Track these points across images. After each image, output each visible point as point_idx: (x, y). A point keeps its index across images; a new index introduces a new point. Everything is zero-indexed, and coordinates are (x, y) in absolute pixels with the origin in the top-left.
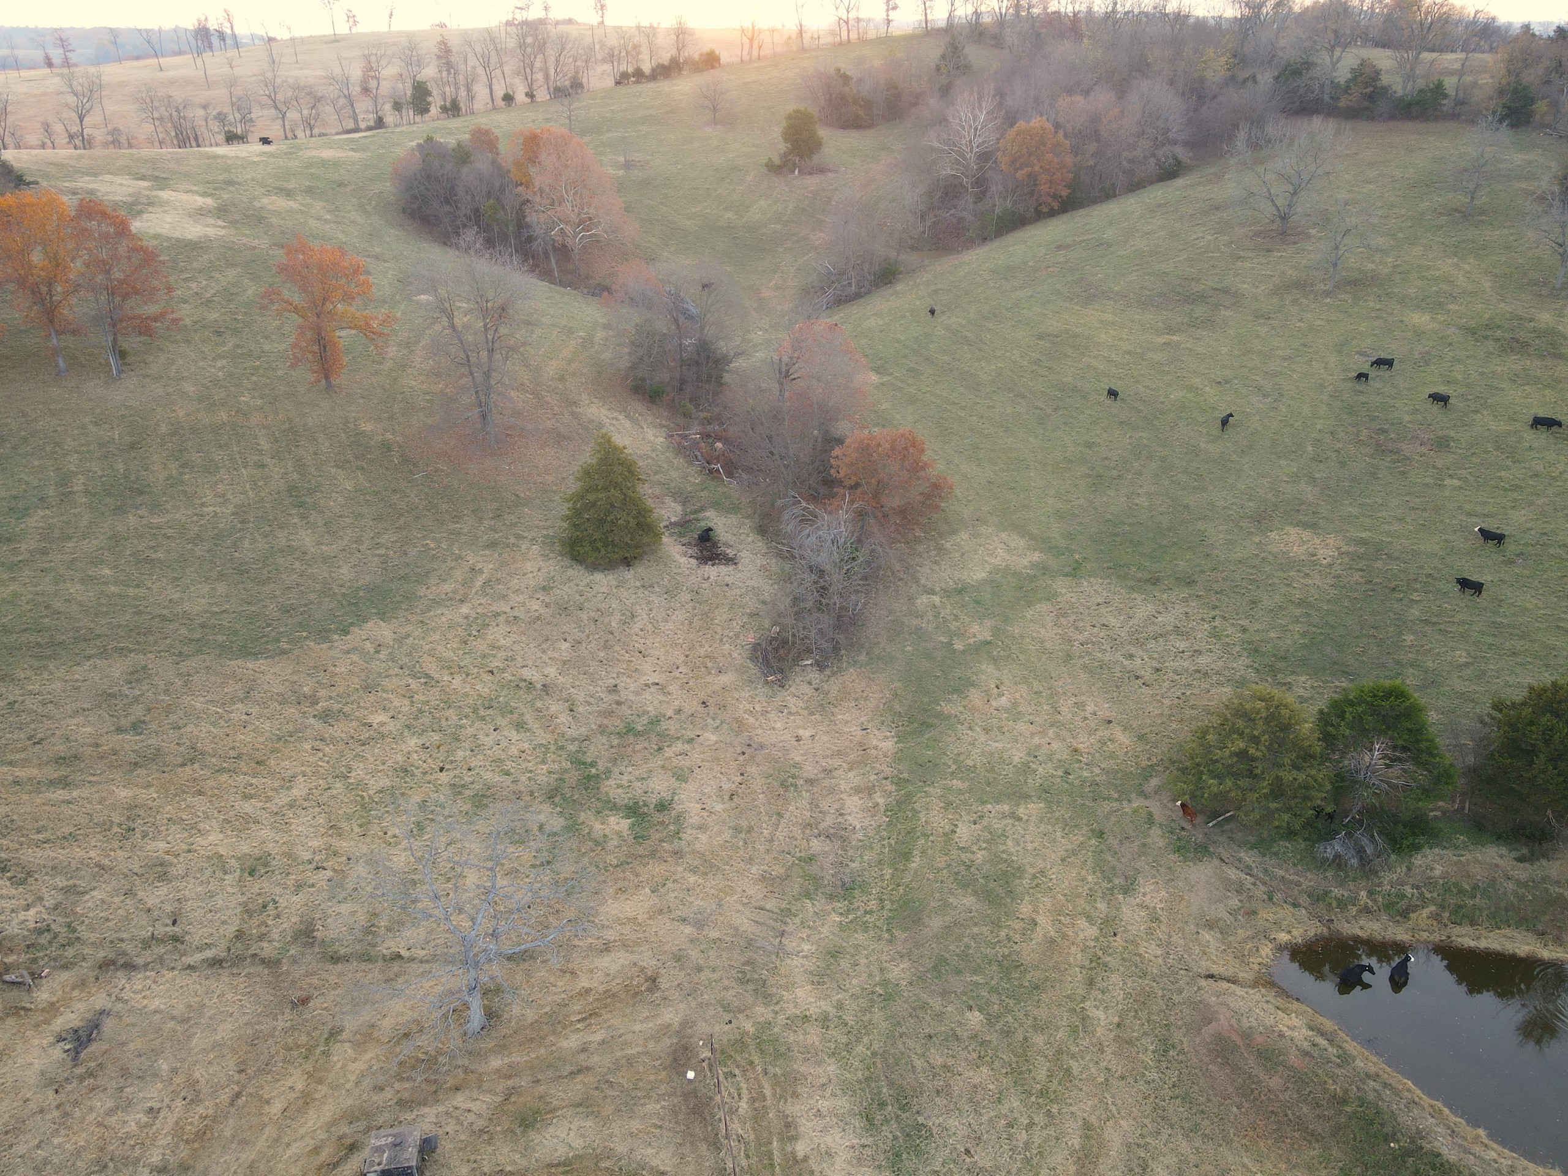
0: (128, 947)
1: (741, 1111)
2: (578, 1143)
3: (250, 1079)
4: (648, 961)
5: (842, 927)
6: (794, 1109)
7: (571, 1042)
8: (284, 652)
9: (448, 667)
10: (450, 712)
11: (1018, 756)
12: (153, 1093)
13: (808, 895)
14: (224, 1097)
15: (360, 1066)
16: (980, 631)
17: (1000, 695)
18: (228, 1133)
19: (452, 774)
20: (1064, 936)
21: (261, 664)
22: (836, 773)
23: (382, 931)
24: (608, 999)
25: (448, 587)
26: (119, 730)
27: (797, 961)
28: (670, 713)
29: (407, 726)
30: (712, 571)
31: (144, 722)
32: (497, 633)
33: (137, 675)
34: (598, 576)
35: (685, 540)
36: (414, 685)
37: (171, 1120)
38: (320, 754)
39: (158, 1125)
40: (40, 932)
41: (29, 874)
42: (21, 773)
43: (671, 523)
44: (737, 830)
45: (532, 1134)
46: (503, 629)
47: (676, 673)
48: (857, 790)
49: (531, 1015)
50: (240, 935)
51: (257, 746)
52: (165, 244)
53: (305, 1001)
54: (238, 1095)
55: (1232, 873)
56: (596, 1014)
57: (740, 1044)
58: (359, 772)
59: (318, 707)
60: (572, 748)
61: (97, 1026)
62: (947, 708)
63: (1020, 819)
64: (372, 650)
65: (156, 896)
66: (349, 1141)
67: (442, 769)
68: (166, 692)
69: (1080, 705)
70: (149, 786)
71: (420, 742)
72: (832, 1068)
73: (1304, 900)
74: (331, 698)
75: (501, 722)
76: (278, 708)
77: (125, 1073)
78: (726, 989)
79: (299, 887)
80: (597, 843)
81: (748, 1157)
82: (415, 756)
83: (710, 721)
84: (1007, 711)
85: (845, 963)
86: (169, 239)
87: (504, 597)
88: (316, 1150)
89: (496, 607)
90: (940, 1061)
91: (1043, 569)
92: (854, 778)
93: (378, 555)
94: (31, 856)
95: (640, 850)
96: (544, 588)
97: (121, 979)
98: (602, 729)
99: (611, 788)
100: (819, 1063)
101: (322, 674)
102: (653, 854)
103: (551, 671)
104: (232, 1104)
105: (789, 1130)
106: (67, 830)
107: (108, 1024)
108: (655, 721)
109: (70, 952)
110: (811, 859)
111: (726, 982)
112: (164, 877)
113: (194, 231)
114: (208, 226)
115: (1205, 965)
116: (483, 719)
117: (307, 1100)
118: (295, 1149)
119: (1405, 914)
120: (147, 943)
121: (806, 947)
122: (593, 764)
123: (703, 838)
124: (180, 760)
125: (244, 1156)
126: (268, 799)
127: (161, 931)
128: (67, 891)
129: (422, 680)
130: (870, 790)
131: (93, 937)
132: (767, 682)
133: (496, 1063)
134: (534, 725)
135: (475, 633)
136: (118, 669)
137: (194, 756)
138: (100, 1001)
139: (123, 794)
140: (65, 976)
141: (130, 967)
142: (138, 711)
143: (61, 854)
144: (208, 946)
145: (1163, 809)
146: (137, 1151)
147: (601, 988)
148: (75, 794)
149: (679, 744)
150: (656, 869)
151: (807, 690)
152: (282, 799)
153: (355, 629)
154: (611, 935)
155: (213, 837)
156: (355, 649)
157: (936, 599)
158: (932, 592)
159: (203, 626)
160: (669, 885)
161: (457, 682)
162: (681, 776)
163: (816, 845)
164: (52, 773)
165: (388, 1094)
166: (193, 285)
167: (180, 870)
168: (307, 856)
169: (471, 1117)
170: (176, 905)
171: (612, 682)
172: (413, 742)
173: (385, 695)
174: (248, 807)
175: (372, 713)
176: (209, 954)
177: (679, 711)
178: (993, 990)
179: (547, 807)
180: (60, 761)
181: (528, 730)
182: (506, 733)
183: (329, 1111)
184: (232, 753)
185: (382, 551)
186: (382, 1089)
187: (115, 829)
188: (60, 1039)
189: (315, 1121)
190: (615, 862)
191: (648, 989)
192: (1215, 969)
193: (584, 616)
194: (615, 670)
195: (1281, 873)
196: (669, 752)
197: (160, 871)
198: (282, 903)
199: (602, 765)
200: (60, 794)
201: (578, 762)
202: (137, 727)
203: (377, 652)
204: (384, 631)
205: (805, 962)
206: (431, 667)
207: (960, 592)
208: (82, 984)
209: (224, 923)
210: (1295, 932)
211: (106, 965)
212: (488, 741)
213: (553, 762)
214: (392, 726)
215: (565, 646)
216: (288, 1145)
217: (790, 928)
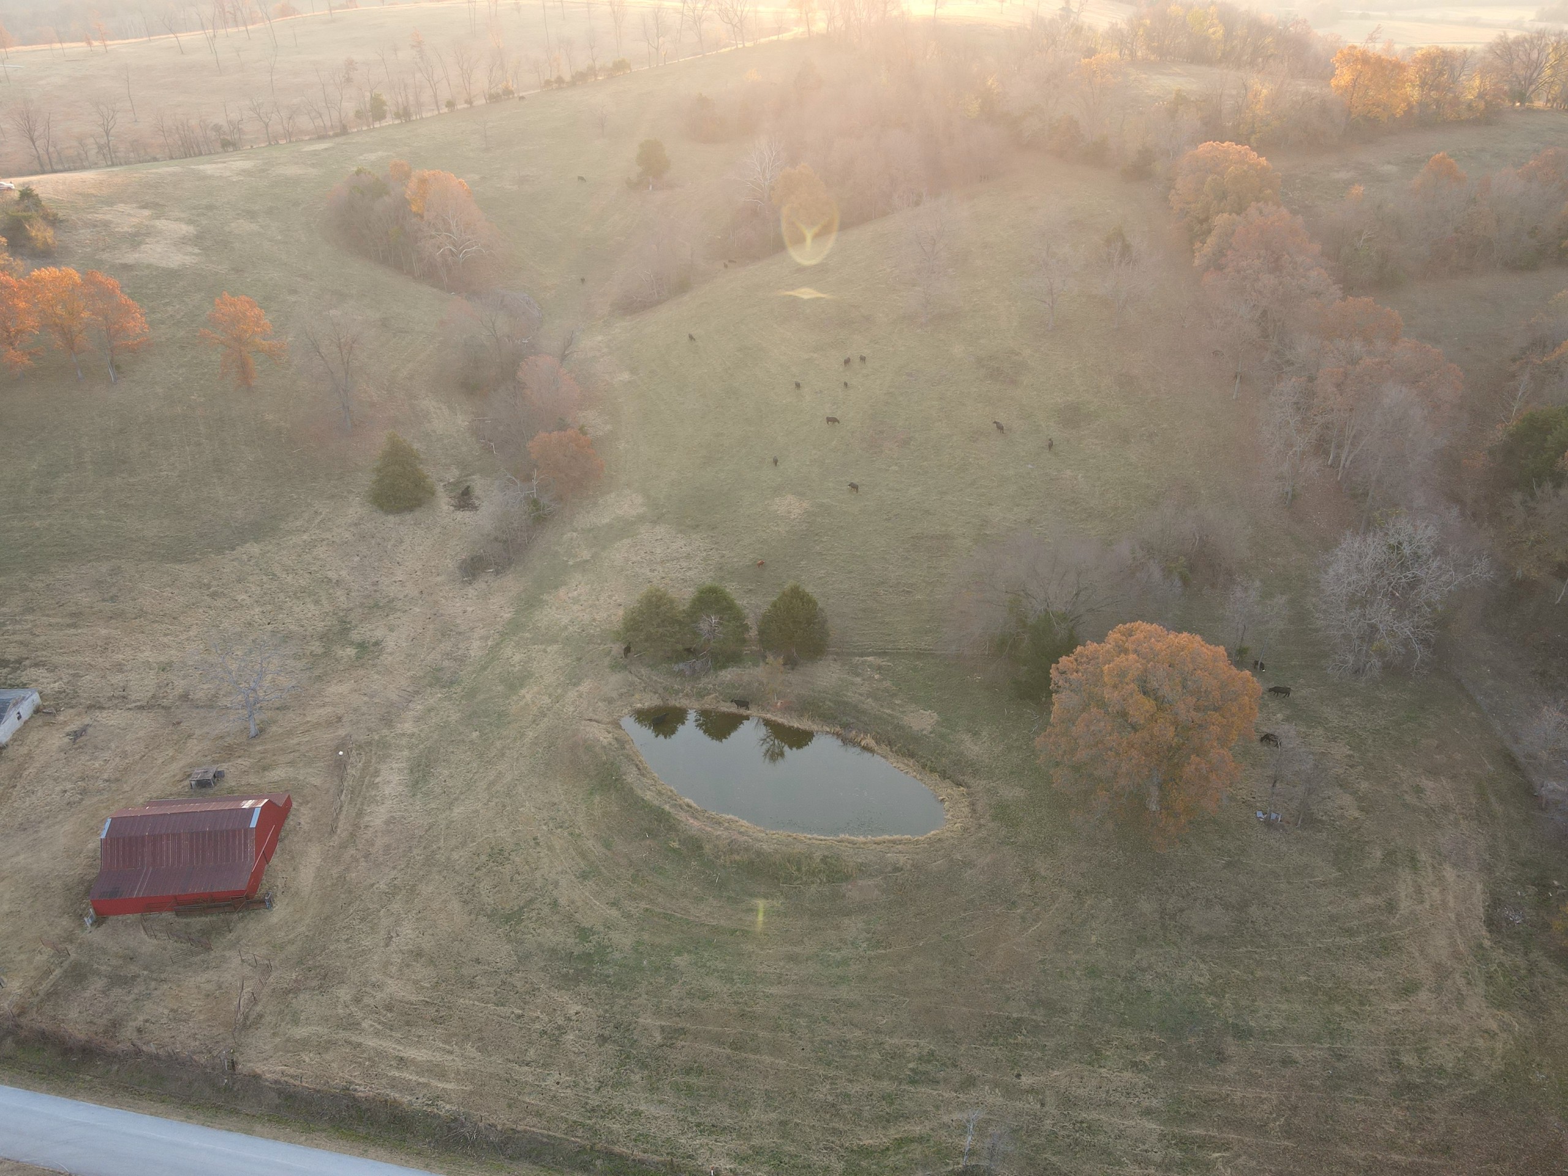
0: (102, 700)
1: (358, 767)
2: (283, 775)
3: (150, 751)
4: (340, 711)
5: (440, 699)
6: (383, 767)
7: (295, 741)
8: (197, 560)
9: (287, 570)
10: (282, 595)
11: (565, 620)
12: (107, 755)
13: (430, 686)
14: (137, 757)
15: (199, 748)
16: (586, 555)
17: (575, 590)
18: (137, 769)
19: (273, 626)
20: (533, 702)
21: (183, 566)
22: (475, 630)
23: (221, 696)
24: (317, 725)
25: (298, 523)
26: (104, 600)
27: (411, 713)
28: (401, 597)
29: (257, 602)
30: (460, 515)
31: (117, 596)
32: (320, 551)
33: (115, 571)
34: (391, 518)
35: (453, 494)
36: (265, 578)
37: (114, 764)
38: (207, 615)
39: (108, 765)
40: (60, 693)
41: (56, 667)
42: (52, 620)
43: (449, 483)
44: (408, 655)
45: (266, 772)
46: (325, 548)
47: (414, 576)
48: (481, 638)
49: (280, 731)
50: (153, 697)
51: (175, 610)
52: (154, 273)
53: (179, 723)
54: (144, 756)
55: (631, 678)
56: (309, 731)
57: (369, 743)
58: (226, 624)
59: (210, 590)
60: (341, 614)
61: (85, 731)
62: (545, 597)
63: (546, 652)
64: (246, 560)
65: (117, 679)
66: (187, 774)
67: (269, 624)
68: (130, 581)
69: (610, 597)
70: (117, 628)
71: (261, 610)
72: (406, 753)
73: (661, 691)
74: (218, 585)
75: (308, 600)
76: (189, 590)
77: (96, 747)
78: (372, 722)
79: (185, 677)
80: (337, 660)
81: (353, 781)
82: (257, 617)
83: (420, 601)
84: (573, 598)
85: (432, 714)
86: (157, 268)
87: (330, 530)
88: (174, 776)
89: (323, 536)
90: (452, 750)
91: (641, 519)
92: (483, 632)
93: (260, 503)
94: (56, 659)
95: (357, 664)
96: (356, 524)
97: (97, 713)
98: (362, 605)
99: (355, 636)
100: (400, 751)
101: (216, 572)
102: (362, 665)
103: (344, 573)
104: (141, 759)
105: (377, 773)
106: (75, 648)
107: (90, 730)
108: (391, 601)
109: (74, 701)
110: (441, 669)
111: (373, 720)
112: (121, 671)
113: (177, 259)
114: (186, 254)
115: (591, 715)
116: (298, 598)
117: (173, 759)
118: (165, 775)
119: (703, 697)
120: (110, 699)
121: (418, 707)
122: (350, 623)
123: (390, 658)
124: (134, 616)
125: (143, 777)
126: (177, 636)
127: (117, 694)
128: (74, 675)
129: (271, 577)
130: (488, 638)
131: (85, 695)
132: (463, 581)
133: (259, 748)
134: (324, 602)
135: (307, 551)
136: (104, 567)
137: (142, 614)
138: (87, 720)
139: (104, 632)
140: (71, 711)
141: (102, 708)
142: (114, 590)
143: (72, 659)
144: (139, 701)
145: (617, 648)
146: (98, 774)
147: (316, 721)
148: (79, 631)
149: (399, 613)
150: (361, 672)
151: (484, 586)
152: (183, 637)
153: (239, 548)
154: (327, 700)
155: (146, 654)
156: (237, 559)
157: (575, 534)
158: (575, 530)
159: (153, 544)
160: (364, 679)
161: (289, 579)
162: (391, 630)
163: (446, 663)
164: (69, 621)
165: (209, 758)
166: (169, 309)
167: (129, 668)
168: (191, 663)
169: (242, 767)
170: (125, 683)
171: (377, 579)
172: (257, 610)
173: (248, 585)
174: (166, 640)
175: (239, 594)
176: (138, 704)
177: (405, 596)
178: (491, 724)
179: (317, 643)
180: (72, 615)
181: (321, 605)
182: (308, 606)
183: (182, 763)
184: (161, 613)
185: (264, 500)
186: (206, 756)
187: (99, 648)
188: (68, 735)
189: (175, 767)
190: (343, 669)
191: (336, 722)
192: (595, 717)
193: (373, 542)
194: (380, 573)
195: (655, 678)
196: (391, 617)
197: (119, 668)
198: (176, 683)
199: (353, 624)
200: (72, 631)
201: (342, 622)
202: (113, 599)
203: (249, 561)
204: (255, 549)
205: (415, 713)
206: (277, 569)
207: (590, 530)
208: (79, 714)
209: (148, 691)
210: (646, 704)
211: (90, 707)
212: (297, 610)
213: (329, 621)
214: (248, 601)
215: (357, 559)
216: (163, 774)
217: (416, 699)
